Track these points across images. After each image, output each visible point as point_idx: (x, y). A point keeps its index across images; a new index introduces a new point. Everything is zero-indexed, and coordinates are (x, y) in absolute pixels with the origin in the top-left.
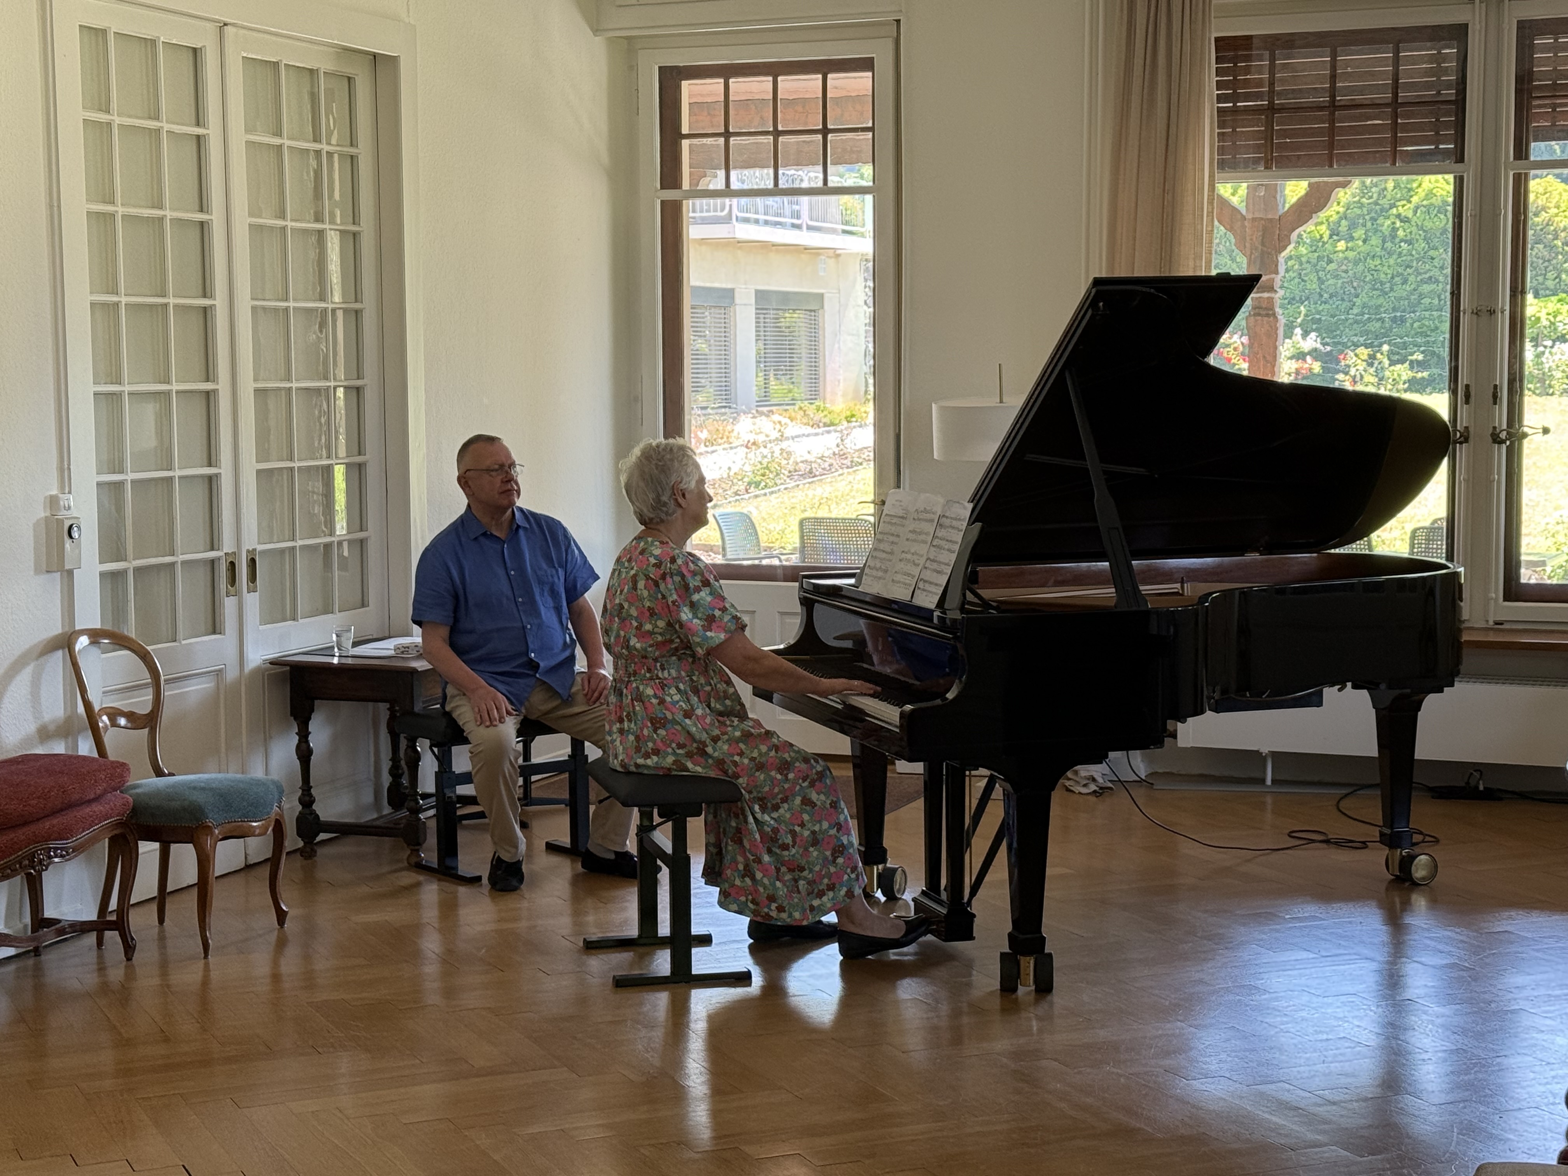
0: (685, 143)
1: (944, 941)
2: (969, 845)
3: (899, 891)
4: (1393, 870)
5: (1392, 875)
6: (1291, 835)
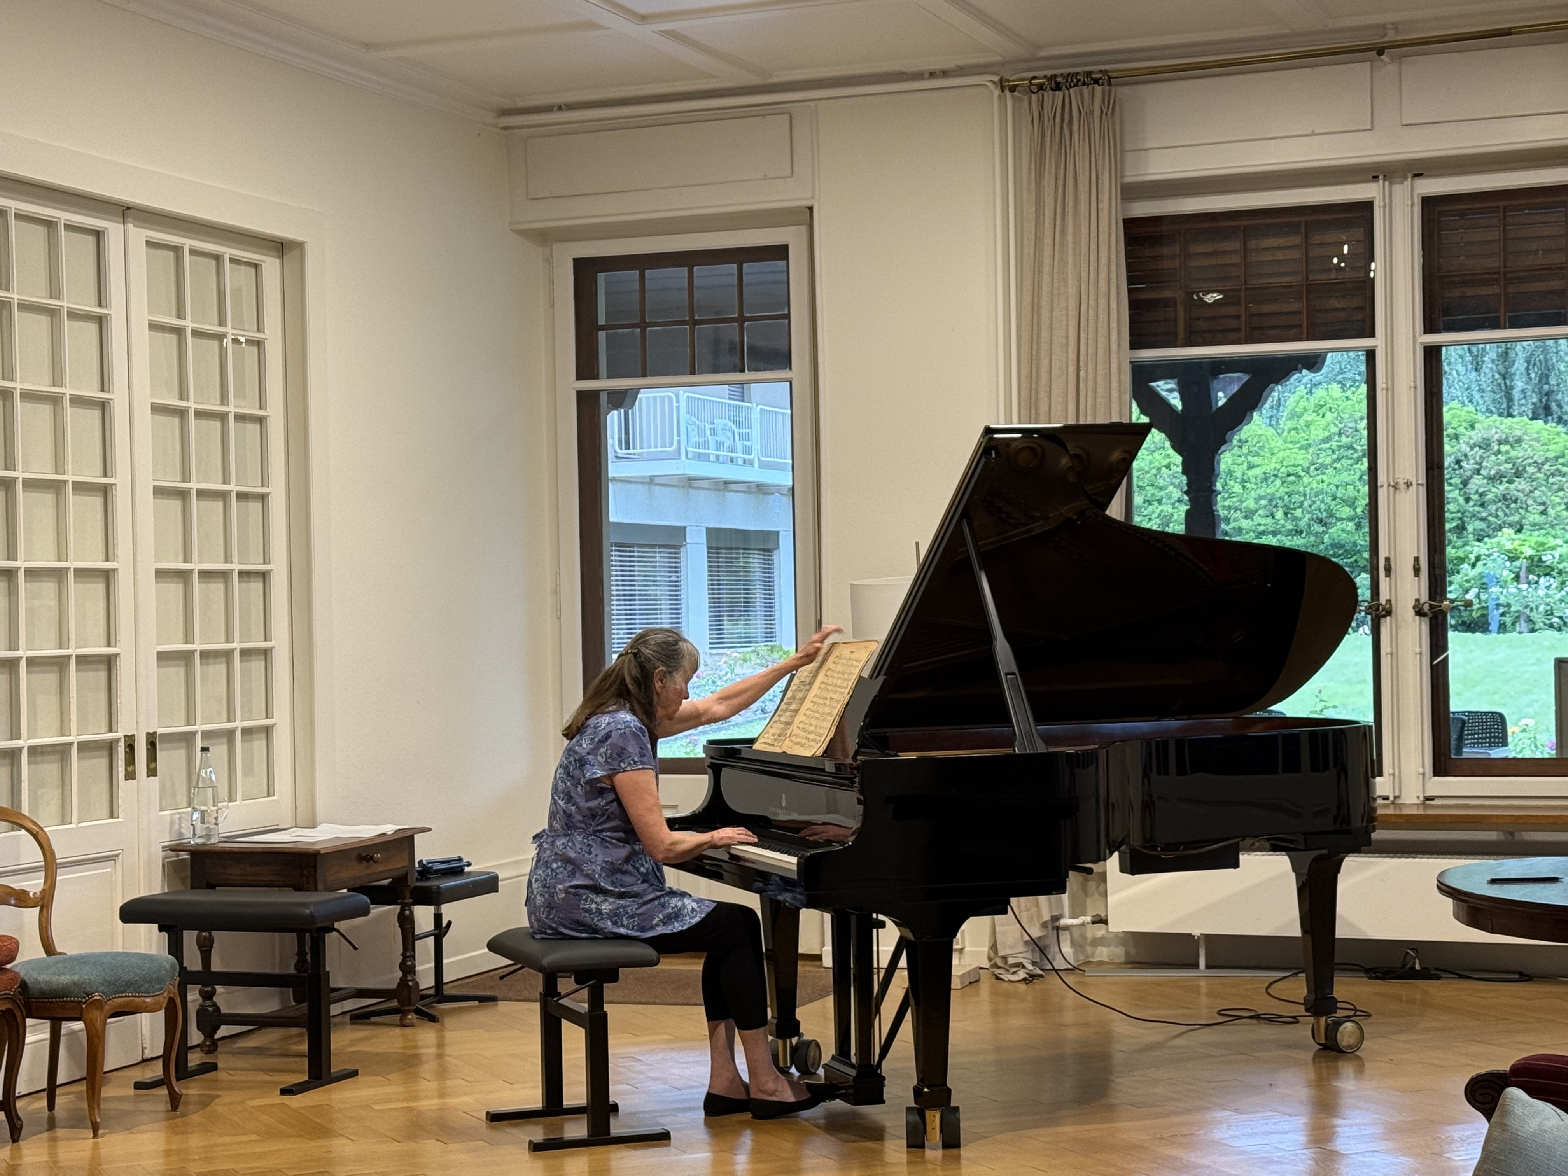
0: (602, 335)
1: (853, 1104)
2: (878, 1011)
3: (813, 1065)
4: (1319, 1039)
5: (1319, 1044)
6: (1220, 1013)
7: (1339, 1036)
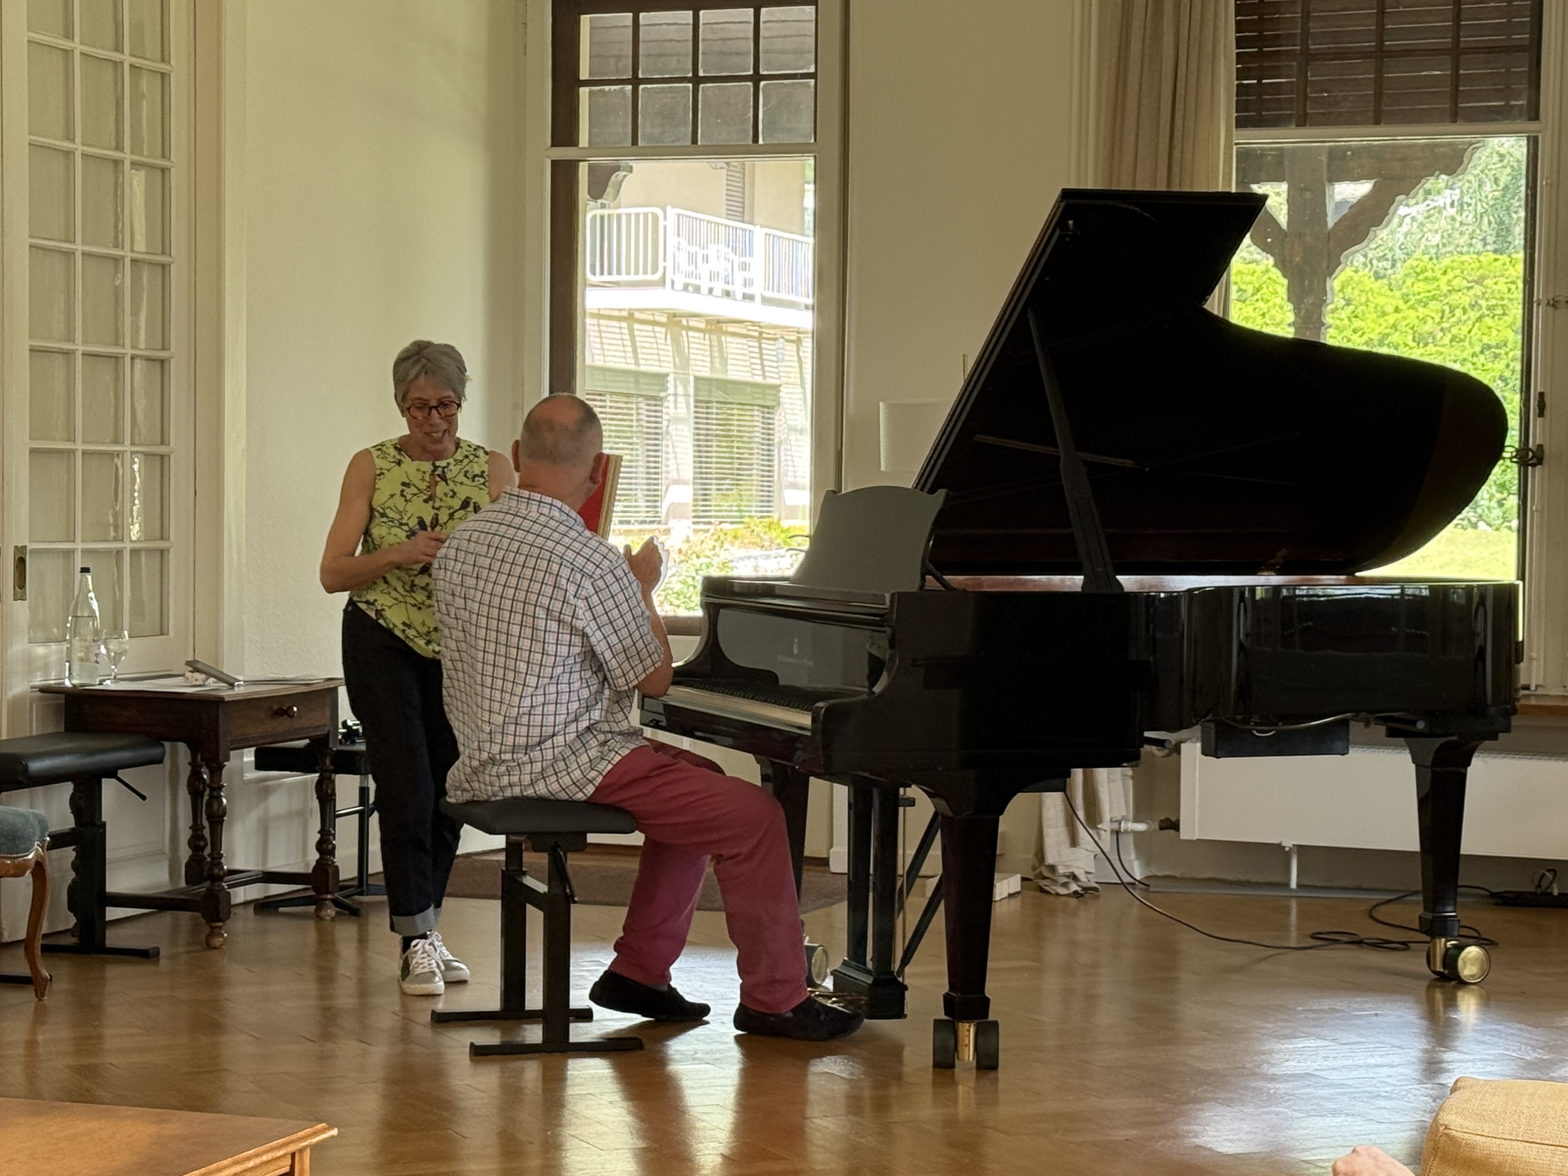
0: (584, 92)
3: (818, 975)
4: (1435, 966)
5: (1435, 972)
6: (1314, 936)
7: (1460, 963)
